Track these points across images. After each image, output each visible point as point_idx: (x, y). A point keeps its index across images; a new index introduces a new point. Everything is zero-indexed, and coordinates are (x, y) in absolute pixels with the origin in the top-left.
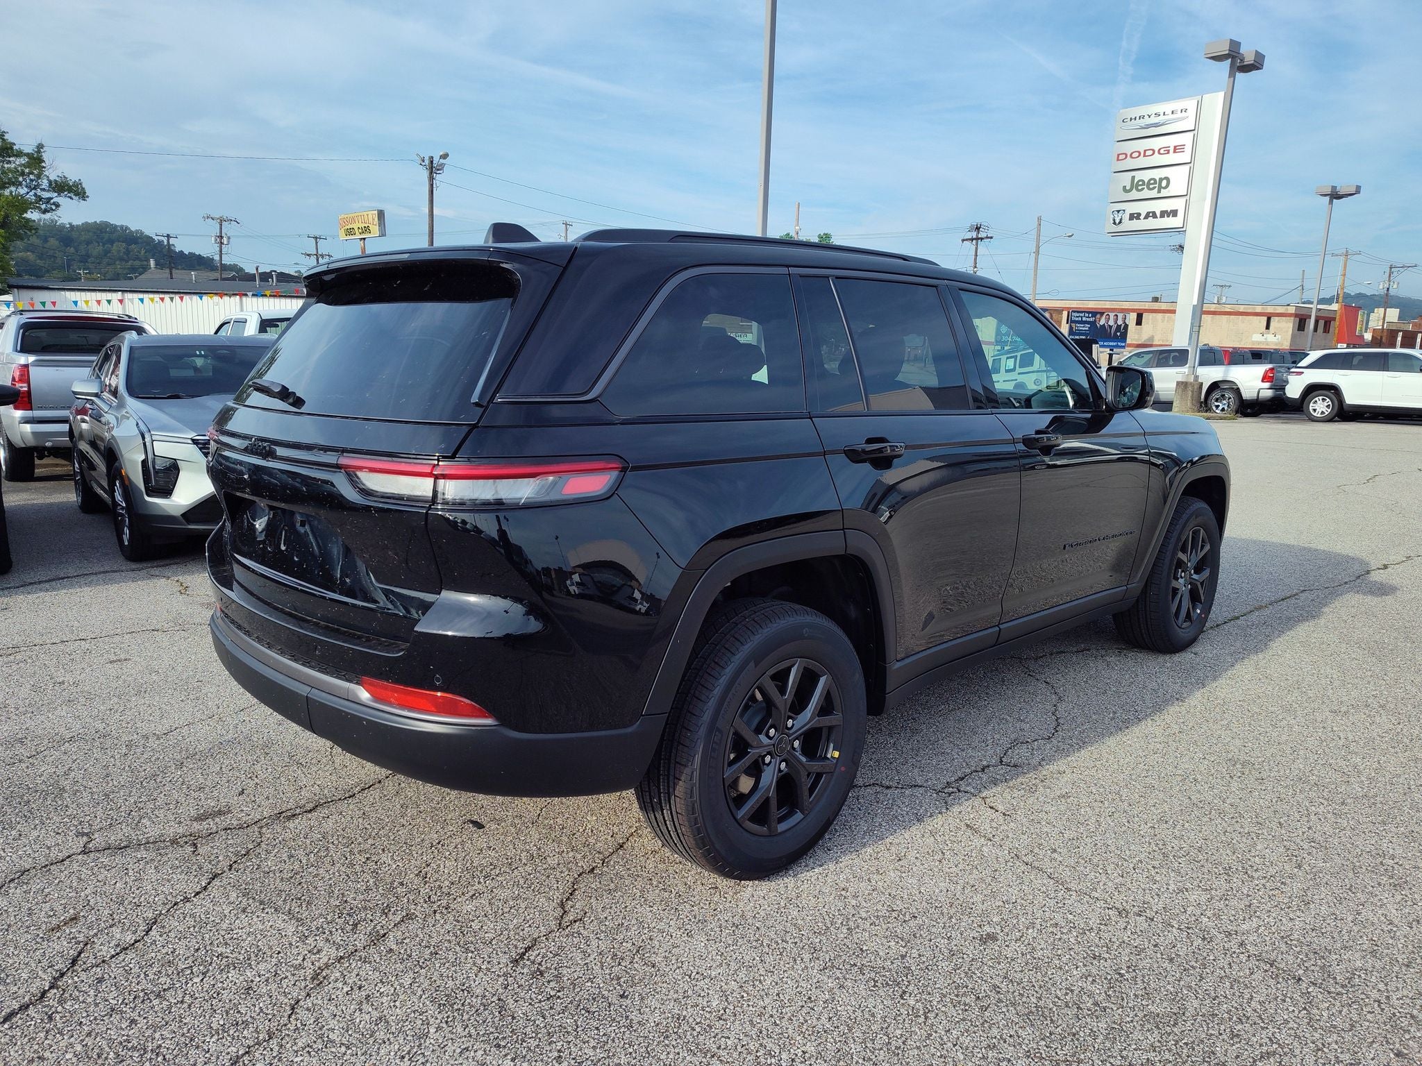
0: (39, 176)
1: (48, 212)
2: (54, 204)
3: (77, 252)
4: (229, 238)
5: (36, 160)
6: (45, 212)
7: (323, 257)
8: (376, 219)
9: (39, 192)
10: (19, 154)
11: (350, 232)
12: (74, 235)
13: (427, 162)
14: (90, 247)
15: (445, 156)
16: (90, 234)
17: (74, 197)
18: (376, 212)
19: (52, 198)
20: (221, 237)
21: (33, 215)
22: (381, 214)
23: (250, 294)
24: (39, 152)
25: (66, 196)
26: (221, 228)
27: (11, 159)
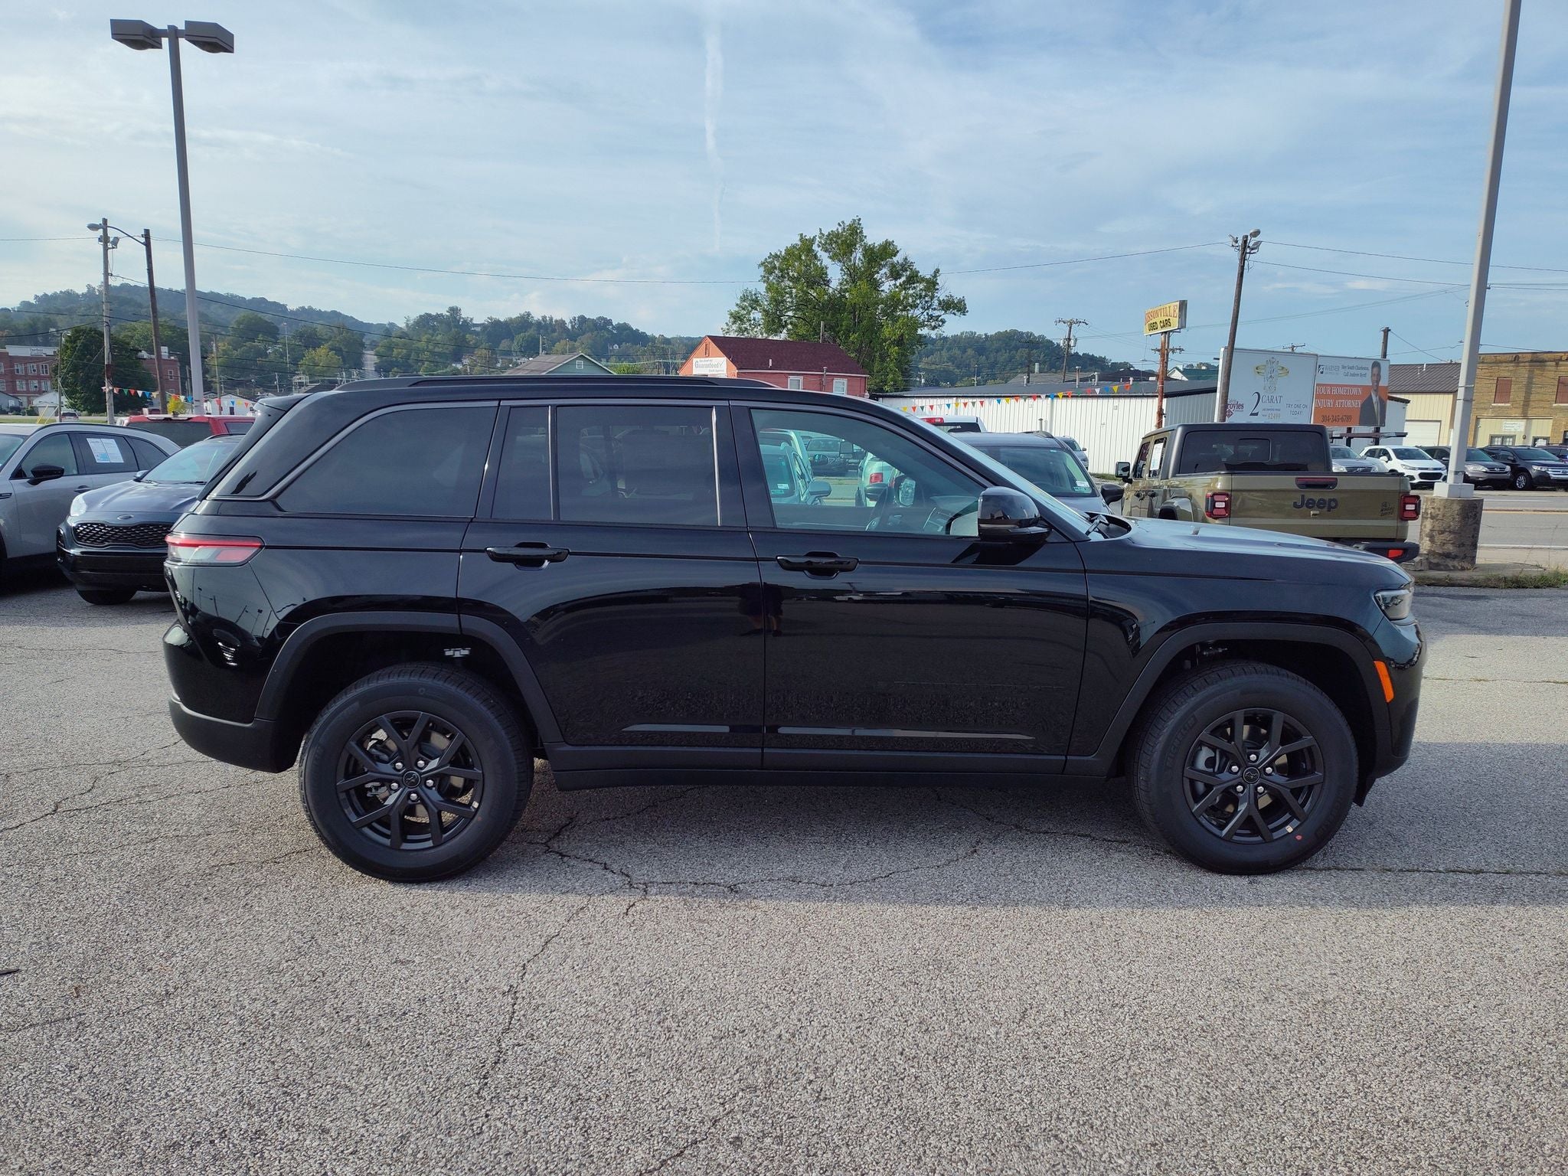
0: (932, 298)
1: (936, 328)
2: (941, 321)
3: (987, 359)
4: (1076, 340)
5: (932, 284)
6: (934, 328)
7: (1173, 352)
8: (1177, 311)
9: (930, 312)
10: (923, 280)
11: (1153, 327)
12: (987, 344)
13: (1240, 242)
14: (999, 354)
15: (1256, 233)
16: (1000, 342)
17: (956, 313)
18: (1178, 303)
19: (940, 316)
20: (1069, 339)
21: (923, 331)
22: (1183, 305)
23: (1061, 394)
24: (935, 276)
25: (951, 313)
26: (1070, 331)
27: (915, 285)
